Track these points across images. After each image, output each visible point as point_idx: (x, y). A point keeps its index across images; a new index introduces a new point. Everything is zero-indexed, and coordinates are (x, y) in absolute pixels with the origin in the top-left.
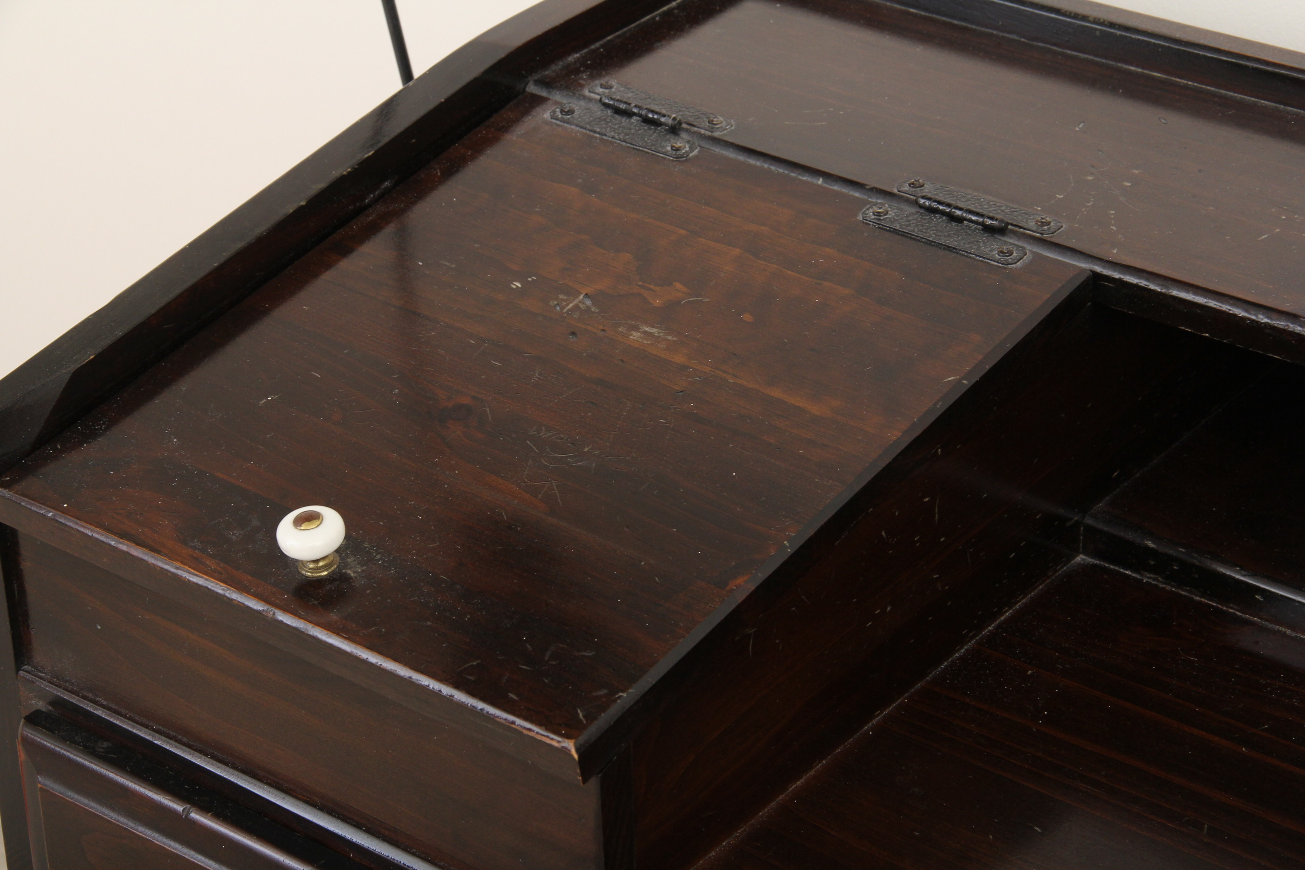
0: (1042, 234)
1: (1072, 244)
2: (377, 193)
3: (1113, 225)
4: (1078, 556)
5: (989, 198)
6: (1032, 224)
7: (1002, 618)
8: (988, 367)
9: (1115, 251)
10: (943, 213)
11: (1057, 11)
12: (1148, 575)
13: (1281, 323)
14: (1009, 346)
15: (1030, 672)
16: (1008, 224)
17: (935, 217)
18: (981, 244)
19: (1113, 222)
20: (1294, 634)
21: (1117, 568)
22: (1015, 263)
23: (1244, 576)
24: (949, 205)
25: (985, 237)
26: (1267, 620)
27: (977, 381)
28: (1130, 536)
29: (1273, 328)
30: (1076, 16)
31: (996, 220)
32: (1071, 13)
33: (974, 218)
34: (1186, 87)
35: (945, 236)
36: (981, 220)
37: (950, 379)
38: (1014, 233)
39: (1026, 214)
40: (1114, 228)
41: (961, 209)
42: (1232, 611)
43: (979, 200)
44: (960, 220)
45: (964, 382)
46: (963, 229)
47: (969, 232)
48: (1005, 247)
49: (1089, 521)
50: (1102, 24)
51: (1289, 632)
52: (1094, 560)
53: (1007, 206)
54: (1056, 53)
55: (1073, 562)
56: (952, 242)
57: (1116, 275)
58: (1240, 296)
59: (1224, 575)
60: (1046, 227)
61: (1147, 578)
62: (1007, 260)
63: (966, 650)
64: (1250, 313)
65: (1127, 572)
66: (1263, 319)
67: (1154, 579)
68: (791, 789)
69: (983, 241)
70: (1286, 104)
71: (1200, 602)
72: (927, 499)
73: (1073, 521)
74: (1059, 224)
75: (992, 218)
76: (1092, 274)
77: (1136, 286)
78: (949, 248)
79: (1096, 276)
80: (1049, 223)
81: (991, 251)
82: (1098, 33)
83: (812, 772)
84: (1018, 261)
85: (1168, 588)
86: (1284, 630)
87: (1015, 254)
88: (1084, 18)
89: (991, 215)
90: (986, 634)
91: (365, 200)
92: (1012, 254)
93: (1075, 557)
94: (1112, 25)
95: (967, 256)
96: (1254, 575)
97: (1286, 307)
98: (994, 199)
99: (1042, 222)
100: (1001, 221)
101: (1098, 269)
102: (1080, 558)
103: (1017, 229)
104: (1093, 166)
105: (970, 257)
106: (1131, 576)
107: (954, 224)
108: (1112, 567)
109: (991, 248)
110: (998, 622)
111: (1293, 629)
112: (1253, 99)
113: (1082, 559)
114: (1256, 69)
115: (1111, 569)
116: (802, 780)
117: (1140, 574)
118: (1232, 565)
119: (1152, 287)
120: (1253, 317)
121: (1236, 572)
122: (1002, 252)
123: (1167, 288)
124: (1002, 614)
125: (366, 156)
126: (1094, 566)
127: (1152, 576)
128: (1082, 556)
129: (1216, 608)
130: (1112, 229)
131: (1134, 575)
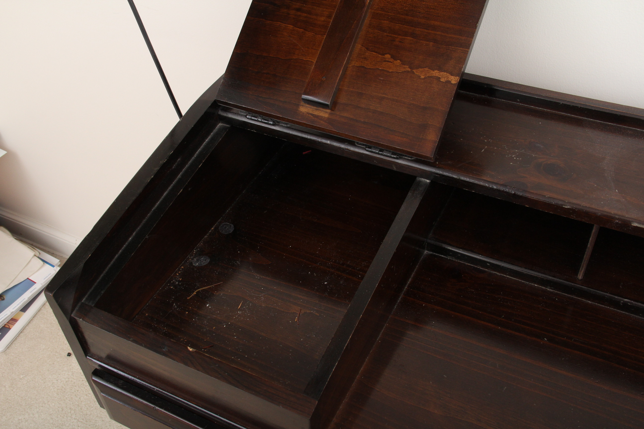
2: (176, 164)
4: (425, 251)
7: (409, 282)
12: (449, 257)
13: (501, 188)
20: (500, 274)
23: (483, 258)
26: (491, 270)
42: (478, 267)
49: (429, 241)
51: (498, 273)
52: (430, 252)
55: (424, 254)
58: (485, 179)
61: (449, 258)
63: (401, 298)
64: (489, 185)
66: (494, 186)
68: (360, 373)
71: (468, 265)
86: (496, 273)
90: (405, 290)
91: (172, 168)
101: (433, 170)
106: (443, 257)
108: (437, 254)
110: (408, 284)
113: (427, 252)
115: (437, 255)
117: (446, 256)
118: (479, 254)
120: (491, 187)
123: (459, 177)
125: (171, 153)
126: (431, 255)
127: (451, 257)
129: (474, 267)
131: (444, 257)
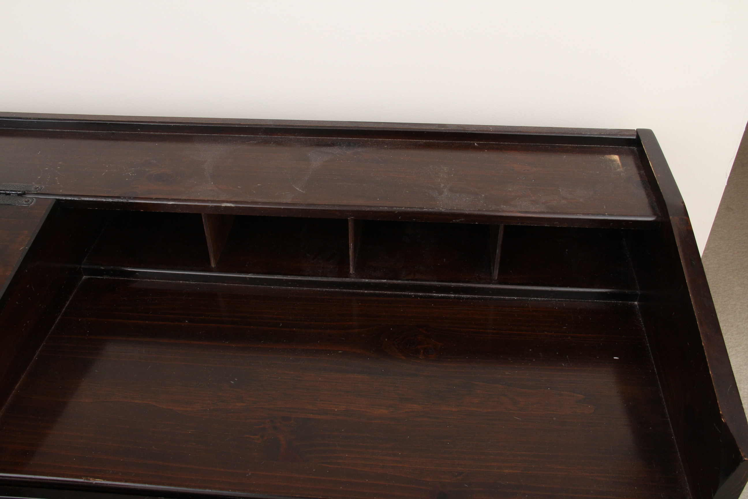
0: (37, 192)
1: (47, 192)
3: (58, 182)
4: (83, 277)
5: (17, 184)
6: (33, 189)
7: (67, 305)
8: (33, 240)
9: (61, 191)
10: (3, 193)
11: (21, 118)
13: (116, 200)
14: (37, 231)
15: (80, 320)
16: (25, 192)
17: (1, 195)
18: (19, 200)
19: (58, 181)
20: (150, 280)
21: (96, 277)
22: (31, 204)
23: (131, 269)
24: (4, 190)
25: (19, 197)
26: (142, 279)
27: (31, 246)
28: (96, 267)
29: (114, 202)
30: (27, 119)
31: (21, 191)
32: (25, 118)
33: (14, 193)
34: (67, 132)
35: (6, 201)
36: (16, 193)
37: (22, 248)
38: (28, 194)
39: (30, 186)
40: (59, 183)
41: (8, 191)
42: (131, 279)
43: (14, 185)
44: (9, 194)
45: (26, 248)
46: (11, 197)
47: (14, 197)
48: (26, 200)
49: (82, 266)
50: (36, 119)
51: (148, 280)
52: (87, 276)
53: (23, 185)
54: (26, 130)
55: (82, 279)
56: (9, 202)
57: (64, 198)
58: (102, 195)
59: (126, 270)
60: (37, 189)
62: (28, 203)
63: (59, 319)
64: (106, 199)
65: (99, 277)
66: (110, 200)
67: (107, 277)
68: (16, 388)
69: (19, 199)
70: (98, 130)
71: (122, 279)
72: (28, 286)
73: (78, 269)
74: (41, 187)
75: (19, 191)
76: (56, 200)
77: (71, 200)
78: (8, 204)
79: (58, 201)
80: (38, 188)
81: (23, 202)
82: (36, 122)
83: (22, 379)
84: (32, 202)
85: (112, 278)
87: (30, 201)
88: (30, 119)
89: (19, 190)
90: (63, 312)
92: (29, 201)
93: (82, 277)
94: (39, 119)
95: (15, 206)
96: (134, 268)
97: (117, 195)
98: (19, 184)
99: (36, 188)
100: (23, 191)
101: (57, 198)
102: (84, 277)
103: (29, 192)
104: (47, 165)
105: (16, 206)
107: (8, 196)
109: (22, 202)
110: (66, 307)
111: (149, 279)
112: (88, 131)
114: (86, 122)
115: (94, 278)
116: (19, 383)
118: (127, 267)
119: (76, 199)
120: (108, 200)
121: (129, 268)
122: (26, 201)
123: (80, 198)
124: (66, 304)
126: (89, 278)
127: (106, 276)
128: (84, 276)
129: (127, 280)
130: (58, 184)
131: (101, 277)
